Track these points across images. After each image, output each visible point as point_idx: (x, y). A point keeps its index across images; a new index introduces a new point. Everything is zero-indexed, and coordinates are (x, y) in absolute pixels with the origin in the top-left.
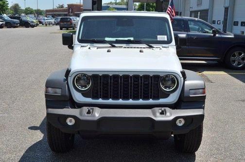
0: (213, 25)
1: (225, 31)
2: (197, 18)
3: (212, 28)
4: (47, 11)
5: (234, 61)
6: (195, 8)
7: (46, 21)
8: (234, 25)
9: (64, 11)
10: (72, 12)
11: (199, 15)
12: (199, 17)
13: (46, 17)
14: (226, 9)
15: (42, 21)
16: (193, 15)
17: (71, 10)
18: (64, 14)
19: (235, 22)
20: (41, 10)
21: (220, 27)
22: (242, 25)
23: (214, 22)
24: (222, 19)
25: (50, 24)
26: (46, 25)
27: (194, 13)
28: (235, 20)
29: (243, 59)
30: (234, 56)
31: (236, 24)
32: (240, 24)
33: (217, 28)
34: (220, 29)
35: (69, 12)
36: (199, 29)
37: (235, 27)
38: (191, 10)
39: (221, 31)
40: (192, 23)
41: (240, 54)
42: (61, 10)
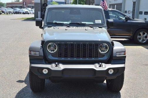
0: (125, 14)
1: (133, 18)
2: (114, 9)
3: (125, 16)
4: (7, 4)
5: (140, 39)
6: (113, 2)
7: (7, 11)
8: (140, 14)
9: (20, 3)
10: (25, 5)
11: (115, 7)
12: (115, 9)
13: (7, 8)
14: (134, 3)
15: (4, 11)
16: (111, 7)
17: (25, 3)
18: (20, 6)
19: (140, 12)
20: (3, 3)
21: (130, 15)
22: (145, 14)
23: (126, 12)
24: (131, 10)
25: (10, 12)
26: (7, 14)
27: (112, 6)
28: (141, 10)
29: (146, 37)
30: (140, 35)
31: (141, 13)
32: (143, 13)
33: (128, 16)
34: (130, 17)
35: (24, 5)
36: (116, 17)
37: (140, 15)
38: (110, 3)
39: (131, 18)
40: (111, 13)
41: (144, 34)
42: (17, 3)
